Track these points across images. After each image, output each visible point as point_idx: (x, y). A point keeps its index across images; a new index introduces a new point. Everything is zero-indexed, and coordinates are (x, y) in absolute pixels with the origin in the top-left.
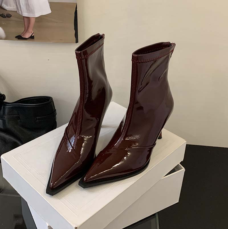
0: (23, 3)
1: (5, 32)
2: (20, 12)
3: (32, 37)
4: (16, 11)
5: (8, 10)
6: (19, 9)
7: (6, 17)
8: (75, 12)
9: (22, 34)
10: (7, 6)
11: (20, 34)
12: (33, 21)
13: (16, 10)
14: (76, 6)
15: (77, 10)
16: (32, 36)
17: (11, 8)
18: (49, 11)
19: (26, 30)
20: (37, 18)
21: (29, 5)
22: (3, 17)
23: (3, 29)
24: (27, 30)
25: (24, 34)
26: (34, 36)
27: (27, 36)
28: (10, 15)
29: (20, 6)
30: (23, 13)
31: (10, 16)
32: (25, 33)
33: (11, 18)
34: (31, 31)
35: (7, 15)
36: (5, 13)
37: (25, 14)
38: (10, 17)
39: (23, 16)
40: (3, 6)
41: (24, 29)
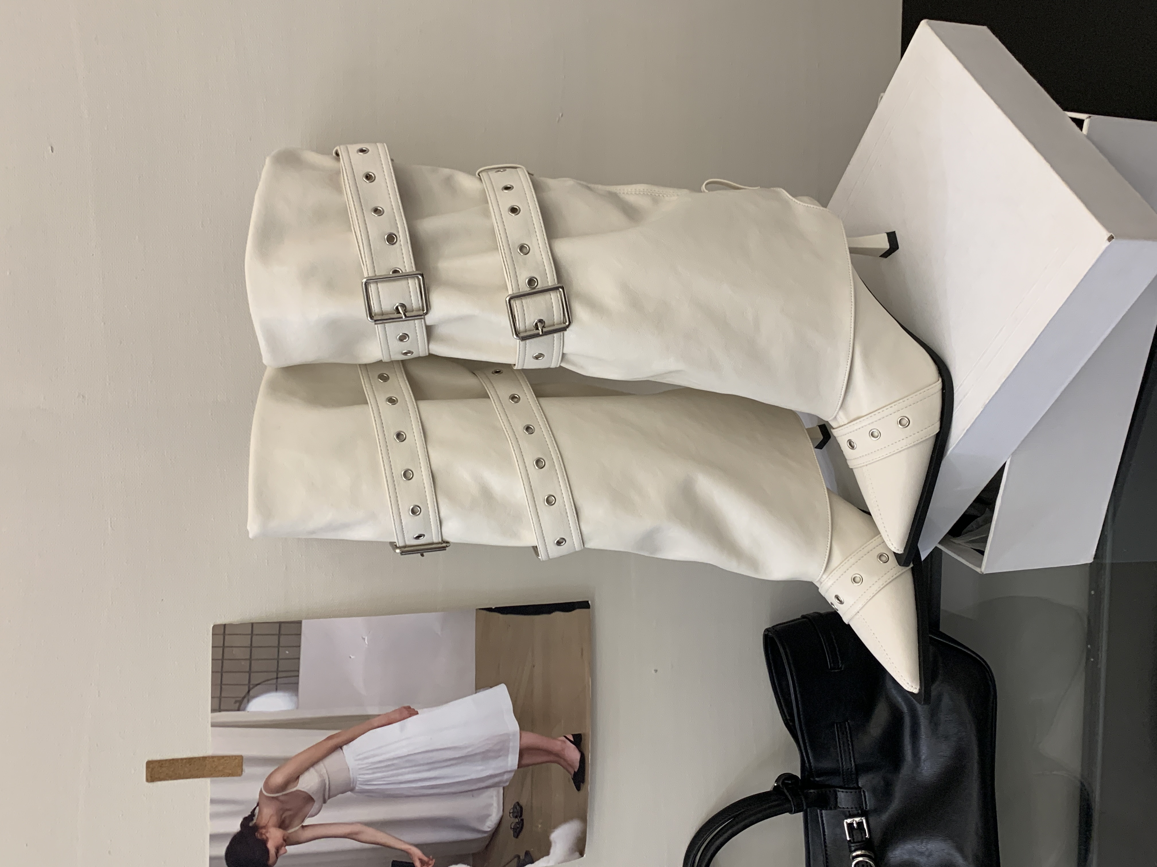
3: (578, 740)
4: (504, 788)
5: (501, 813)
6: (497, 780)
7: (522, 820)
8: (502, 613)
9: (569, 773)
12: (532, 739)
13: (501, 789)
14: (484, 611)
15: (496, 608)
16: (572, 739)
17: (495, 805)
18: (501, 690)
19: (558, 757)
21: (483, 752)
22: (522, 828)
24: (557, 755)
25: (569, 764)
26: (574, 736)
27: (573, 754)
28: (515, 807)
29: (487, 776)
30: (509, 769)
31: (518, 807)
32: (565, 760)
33: (523, 803)
34: (559, 743)
35: (516, 817)
36: (511, 821)
37: (512, 761)
38: (521, 808)
41: (555, 766)
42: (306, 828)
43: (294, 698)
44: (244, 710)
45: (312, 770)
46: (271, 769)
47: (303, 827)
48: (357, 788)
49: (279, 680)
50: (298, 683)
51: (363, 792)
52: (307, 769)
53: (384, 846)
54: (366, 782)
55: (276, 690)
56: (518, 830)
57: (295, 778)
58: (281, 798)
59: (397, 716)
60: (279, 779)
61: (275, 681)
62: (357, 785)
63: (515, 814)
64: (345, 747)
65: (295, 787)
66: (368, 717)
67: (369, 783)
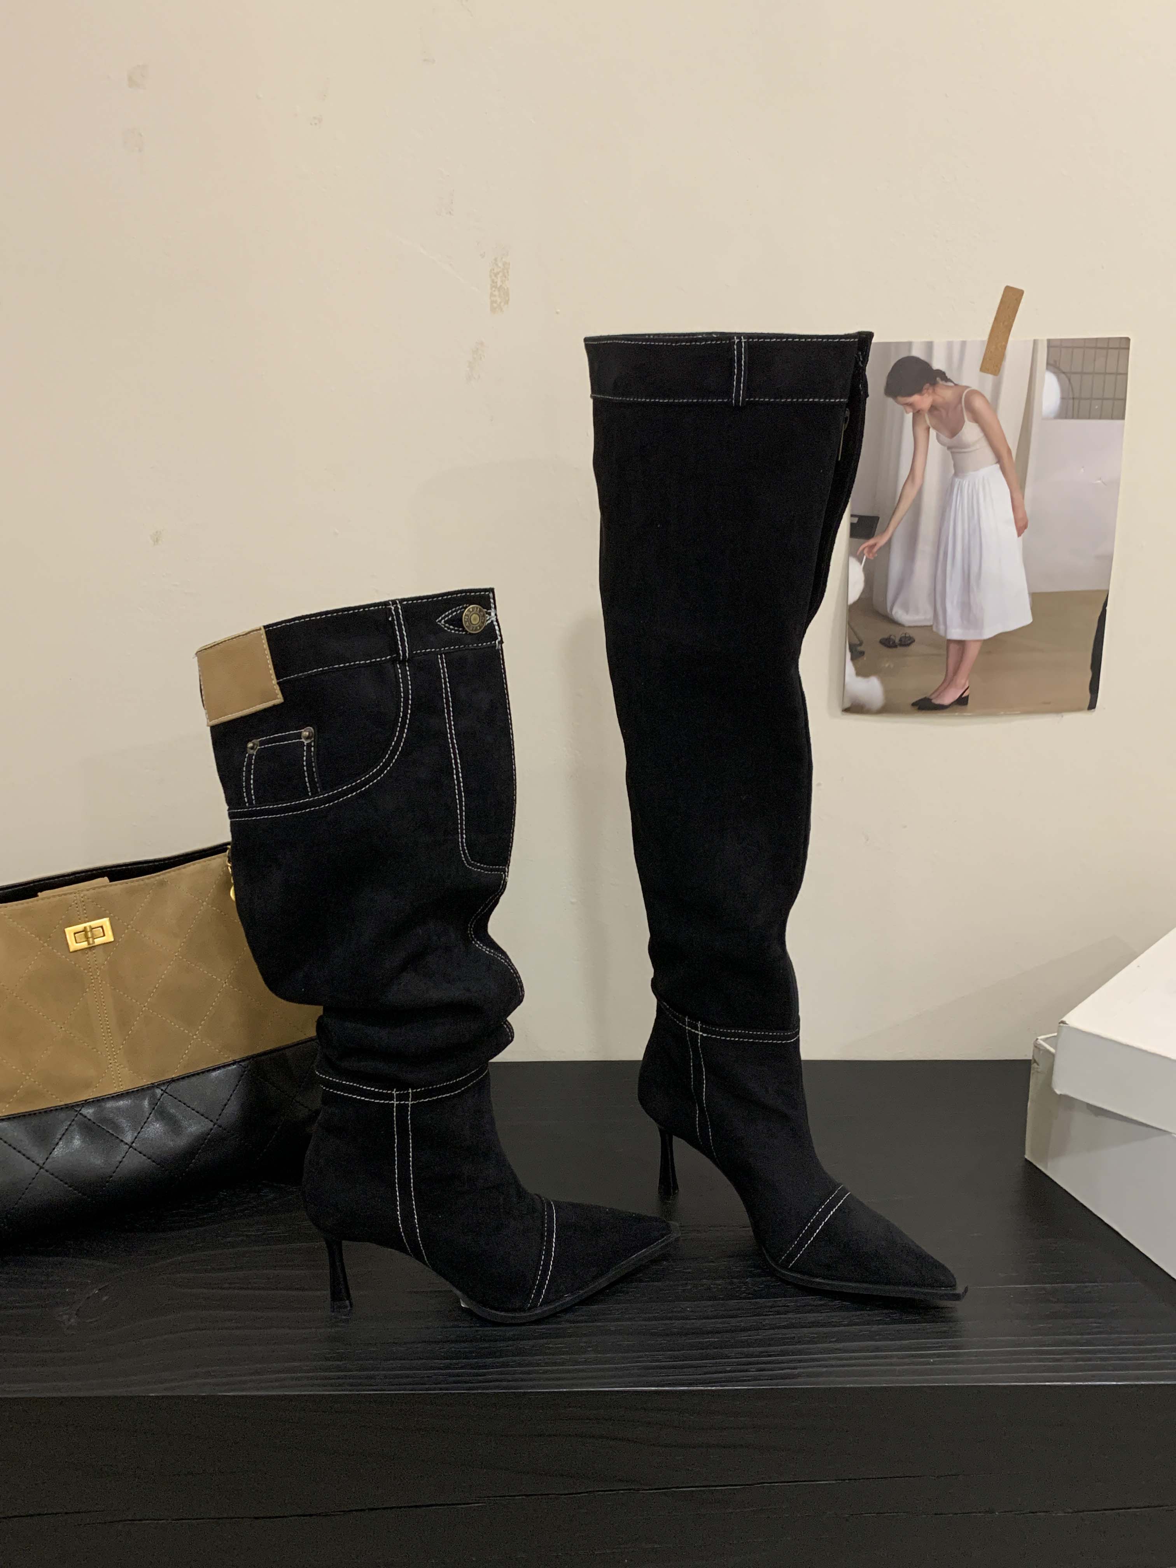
0: (955, 602)
1: (887, 692)
2: (942, 627)
3: (962, 701)
4: (931, 626)
5: (907, 624)
6: (941, 618)
7: (895, 646)
8: (1100, 617)
9: (933, 693)
10: (907, 612)
11: (927, 695)
12: (972, 653)
13: (932, 624)
14: (1105, 598)
15: (1106, 610)
16: (965, 695)
17: (917, 618)
18: (1027, 619)
19: (948, 682)
20: (986, 642)
21: (969, 604)
22: (890, 647)
23: (883, 682)
24: (952, 680)
25: (940, 693)
26: (968, 696)
27: (949, 698)
28: (910, 638)
29: (946, 608)
30: (948, 631)
31: (909, 642)
32: (946, 688)
33: (913, 647)
34: (963, 681)
35: (900, 640)
36: (897, 634)
37: (955, 633)
38: (909, 645)
39: (949, 637)
40: (893, 613)
41: (943, 677)
42: (926, 432)
43: (1052, 416)
44: (1047, 369)
45: (981, 435)
46: (988, 396)
47: (928, 429)
48: (957, 480)
49: (1071, 401)
50: (1066, 418)
51: (952, 486)
52: (983, 429)
53: (896, 508)
54: (961, 488)
55: (1063, 398)
56: (888, 643)
57: (976, 418)
58: (959, 406)
59: (1020, 515)
60: (978, 403)
61: (1071, 396)
62: (959, 480)
63: (903, 640)
64: (998, 466)
65: (968, 420)
66: (1022, 487)
67: (959, 491)
